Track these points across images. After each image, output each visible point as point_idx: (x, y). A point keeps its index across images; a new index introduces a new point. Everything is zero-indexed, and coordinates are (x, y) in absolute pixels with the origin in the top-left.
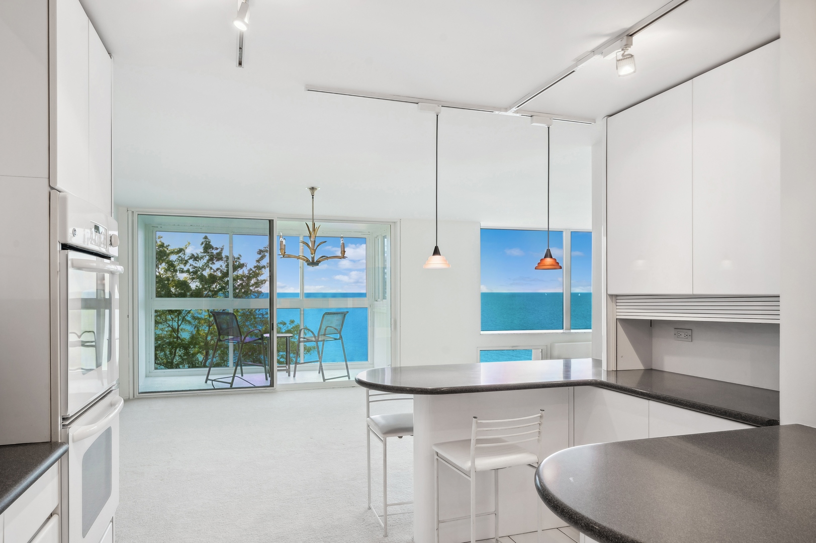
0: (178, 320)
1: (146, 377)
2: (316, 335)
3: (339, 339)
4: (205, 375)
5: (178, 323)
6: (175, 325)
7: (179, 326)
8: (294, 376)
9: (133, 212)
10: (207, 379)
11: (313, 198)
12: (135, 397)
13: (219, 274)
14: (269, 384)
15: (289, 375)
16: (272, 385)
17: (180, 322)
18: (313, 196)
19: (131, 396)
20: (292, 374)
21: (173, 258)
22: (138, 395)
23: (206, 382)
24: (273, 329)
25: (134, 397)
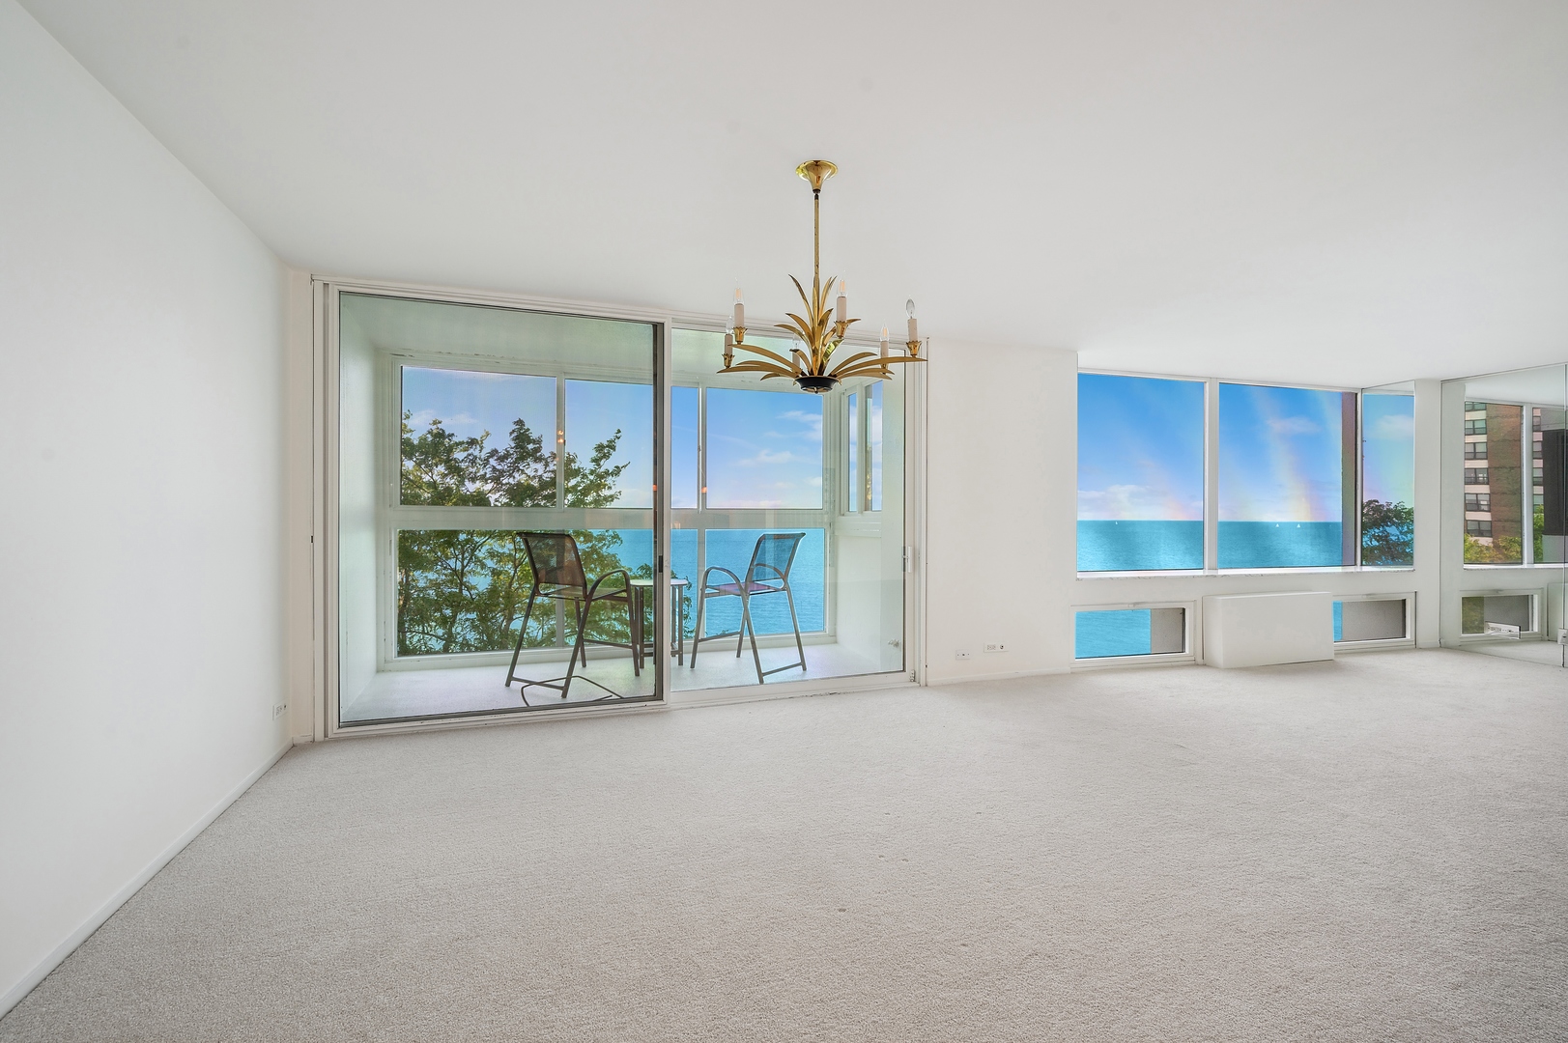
0: (463, 559)
1: (378, 671)
2: (743, 581)
3: (783, 590)
4: (505, 665)
5: (462, 563)
6: (459, 566)
7: (463, 567)
8: (693, 666)
9: (326, 285)
10: (510, 678)
11: (817, 197)
12: (330, 735)
13: (535, 483)
14: (650, 692)
15: (681, 663)
16: (658, 695)
17: (466, 562)
18: (817, 191)
19: (319, 736)
20: (687, 658)
21: (459, 455)
22: (336, 730)
23: (508, 684)
24: (661, 570)
25: (326, 736)
